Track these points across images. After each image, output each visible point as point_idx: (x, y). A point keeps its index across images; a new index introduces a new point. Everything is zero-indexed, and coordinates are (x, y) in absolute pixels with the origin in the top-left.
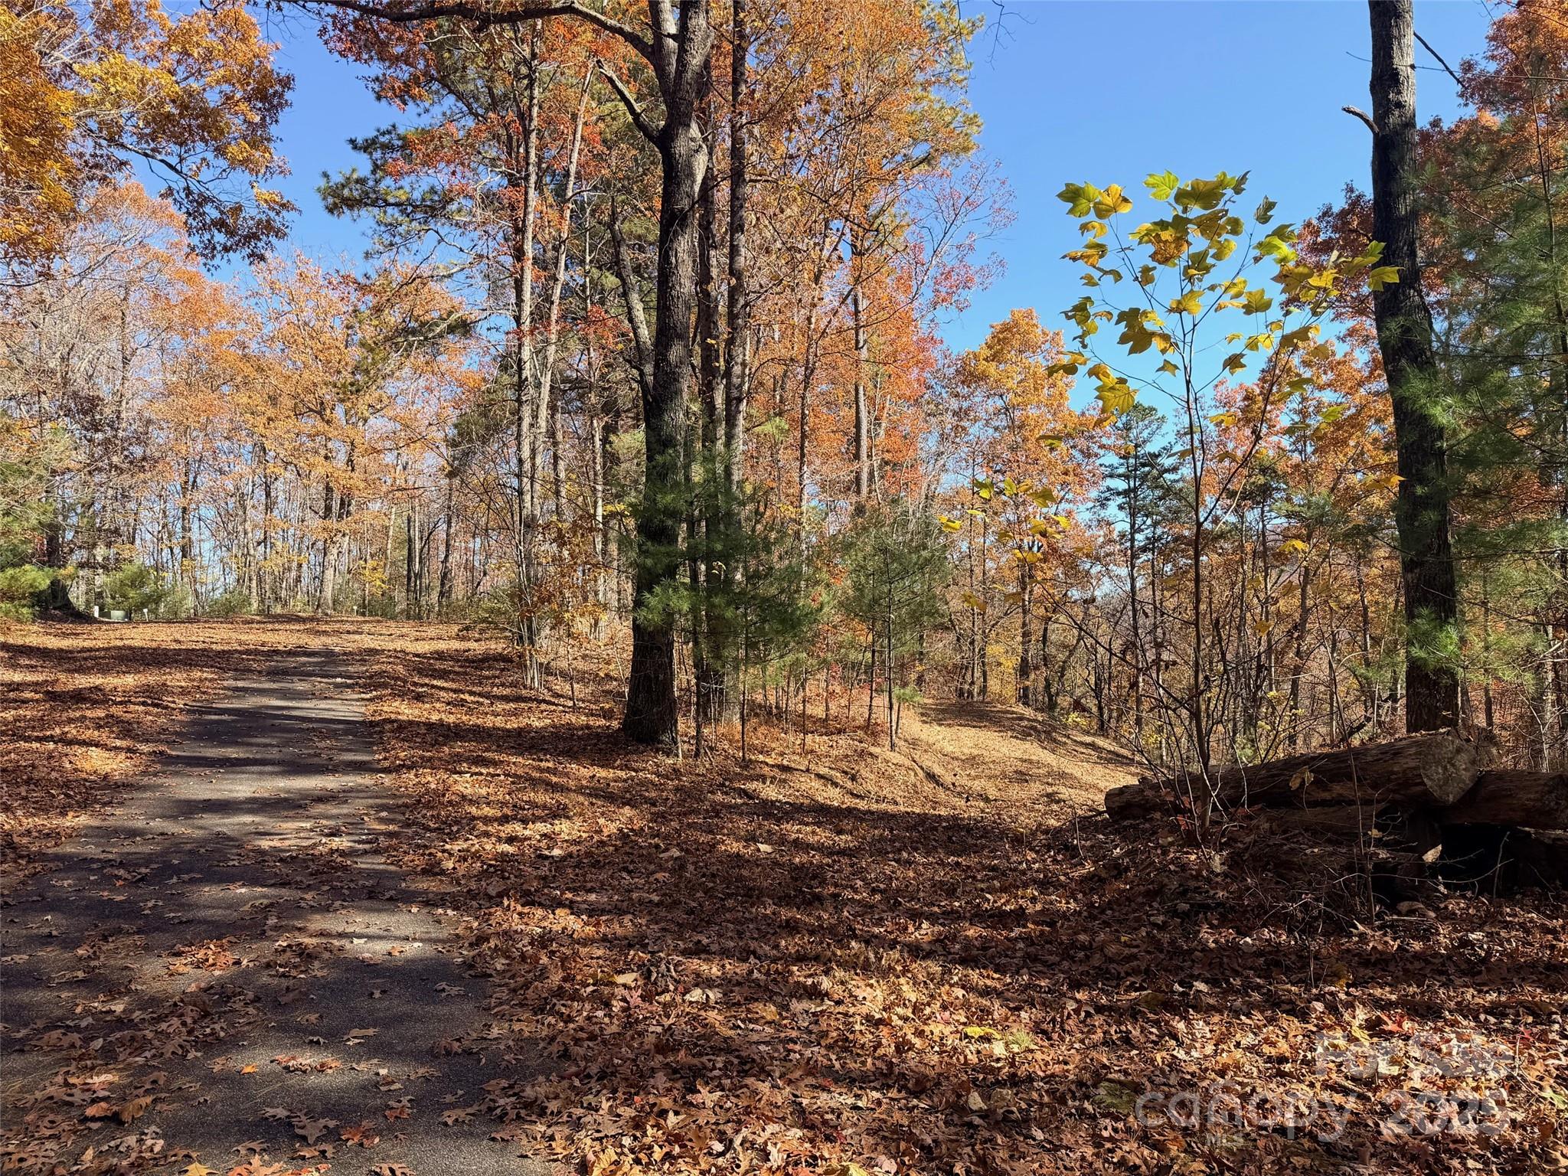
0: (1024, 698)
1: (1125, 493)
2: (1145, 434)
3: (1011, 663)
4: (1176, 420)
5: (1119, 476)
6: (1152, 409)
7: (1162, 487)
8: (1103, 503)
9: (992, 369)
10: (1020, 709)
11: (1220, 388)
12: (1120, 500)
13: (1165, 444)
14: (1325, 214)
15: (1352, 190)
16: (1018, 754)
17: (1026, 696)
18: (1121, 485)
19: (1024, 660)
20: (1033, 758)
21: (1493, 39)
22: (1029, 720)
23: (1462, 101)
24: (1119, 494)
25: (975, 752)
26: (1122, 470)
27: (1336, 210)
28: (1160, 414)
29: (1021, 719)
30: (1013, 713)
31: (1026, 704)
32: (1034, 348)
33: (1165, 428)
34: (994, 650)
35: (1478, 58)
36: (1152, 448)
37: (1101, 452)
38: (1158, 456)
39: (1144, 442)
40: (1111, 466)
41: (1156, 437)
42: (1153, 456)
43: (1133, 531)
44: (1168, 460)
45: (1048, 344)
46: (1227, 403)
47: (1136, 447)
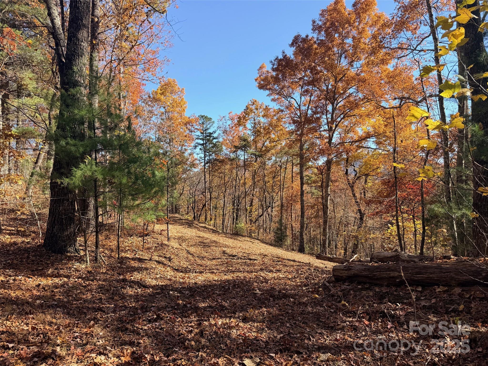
1: (202, 145)
2: (208, 126)
5: (200, 139)
6: (210, 119)
7: (213, 144)
8: (195, 147)
9: (162, 97)
11: (230, 114)
12: (200, 147)
13: (214, 130)
14: (276, 59)
15: (284, 53)
18: (201, 142)
21: (321, 15)
23: (312, 31)
24: (200, 145)
26: (201, 137)
27: (279, 58)
28: (212, 121)
32: (176, 93)
33: (214, 125)
35: (316, 20)
36: (210, 131)
37: (196, 131)
38: (212, 134)
39: (208, 129)
40: (198, 135)
41: (212, 128)
42: (211, 134)
43: (205, 157)
44: (215, 135)
45: (180, 92)
46: (232, 119)
47: (206, 130)
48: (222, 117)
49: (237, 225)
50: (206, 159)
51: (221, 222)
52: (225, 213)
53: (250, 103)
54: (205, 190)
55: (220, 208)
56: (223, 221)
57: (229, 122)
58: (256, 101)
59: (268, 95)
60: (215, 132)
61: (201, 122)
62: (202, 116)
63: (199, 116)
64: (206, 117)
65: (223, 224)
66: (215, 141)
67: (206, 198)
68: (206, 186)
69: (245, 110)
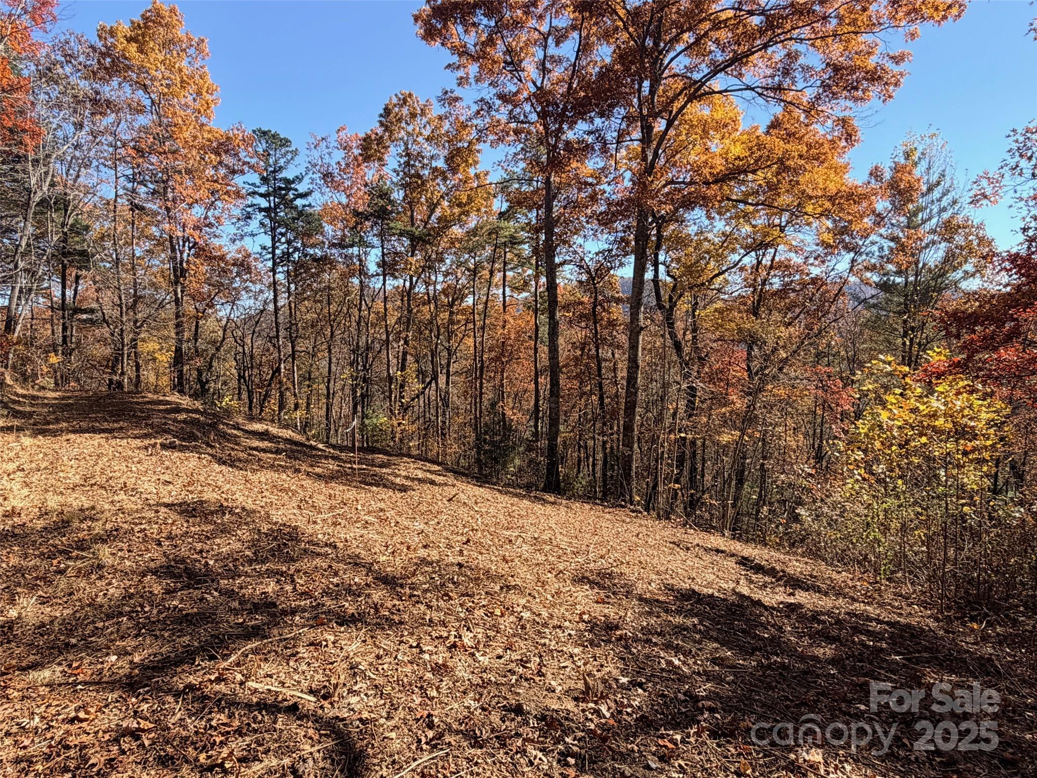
0: (179, 386)
1: (266, 211)
2: (282, 162)
3: (165, 358)
4: (308, 152)
5: (261, 195)
6: (287, 141)
7: (296, 209)
8: (247, 216)
10: (175, 398)
11: (340, 133)
12: (260, 216)
13: (298, 174)
16: (174, 493)
17: (180, 383)
19: (178, 350)
20: (210, 495)
22: (187, 411)
24: (260, 210)
25: (77, 500)
26: (261, 190)
28: (293, 148)
29: (178, 410)
30: (168, 403)
31: (181, 392)
33: (298, 160)
34: (149, 346)
36: (289, 174)
37: (246, 170)
38: (293, 182)
39: (281, 168)
40: (253, 185)
41: (290, 166)
42: (288, 181)
43: (274, 248)
44: (302, 188)
45: (193, 49)
46: (346, 148)
47: (274, 172)
48: (319, 138)
49: (367, 422)
50: (278, 252)
51: (323, 412)
52: (331, 391)
53: (395, 101)
54: (278, 331)
55: (320, 379)
56: (328, 409)
57: (339, 155)
58: (410, 95)
59: (449, 66)
60: (299, 179)
61: (260, 150)
62: (265, 133)
63: (254, 132)
64: (273, 136)
65: (327, 419)
66: (299, 202)
67: (279, 352)
68: (281, 319)
69: (381, 115)
